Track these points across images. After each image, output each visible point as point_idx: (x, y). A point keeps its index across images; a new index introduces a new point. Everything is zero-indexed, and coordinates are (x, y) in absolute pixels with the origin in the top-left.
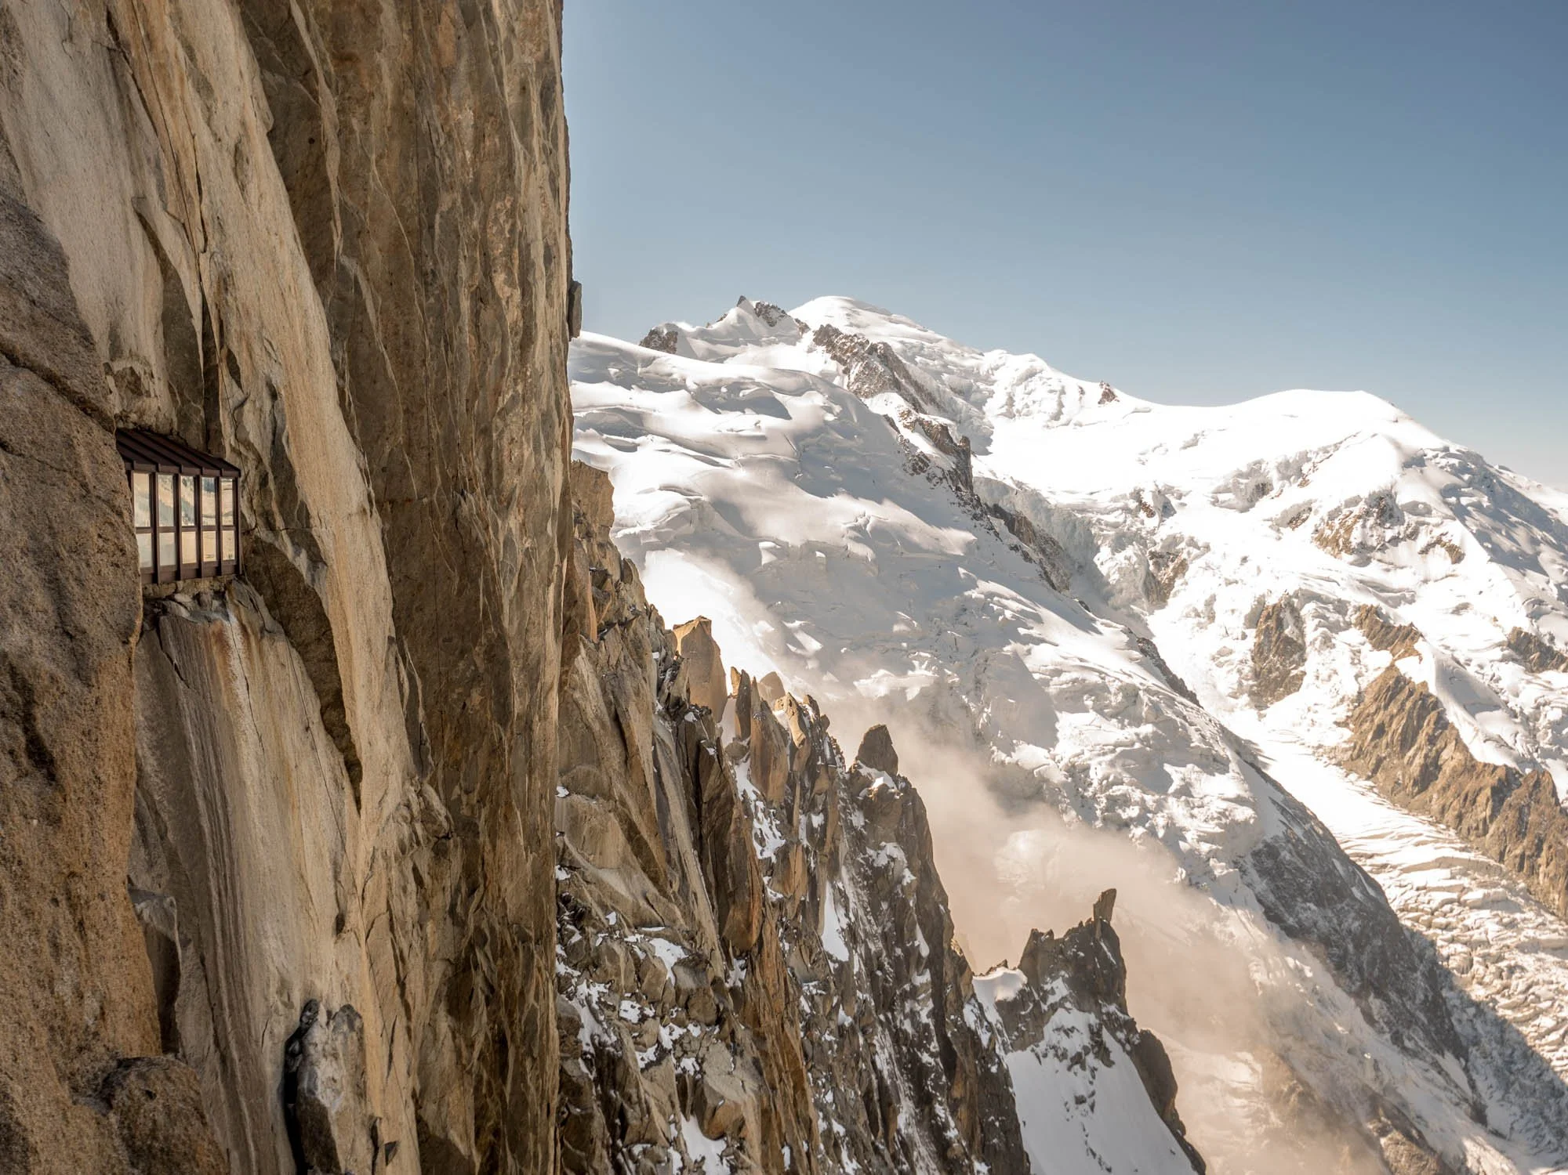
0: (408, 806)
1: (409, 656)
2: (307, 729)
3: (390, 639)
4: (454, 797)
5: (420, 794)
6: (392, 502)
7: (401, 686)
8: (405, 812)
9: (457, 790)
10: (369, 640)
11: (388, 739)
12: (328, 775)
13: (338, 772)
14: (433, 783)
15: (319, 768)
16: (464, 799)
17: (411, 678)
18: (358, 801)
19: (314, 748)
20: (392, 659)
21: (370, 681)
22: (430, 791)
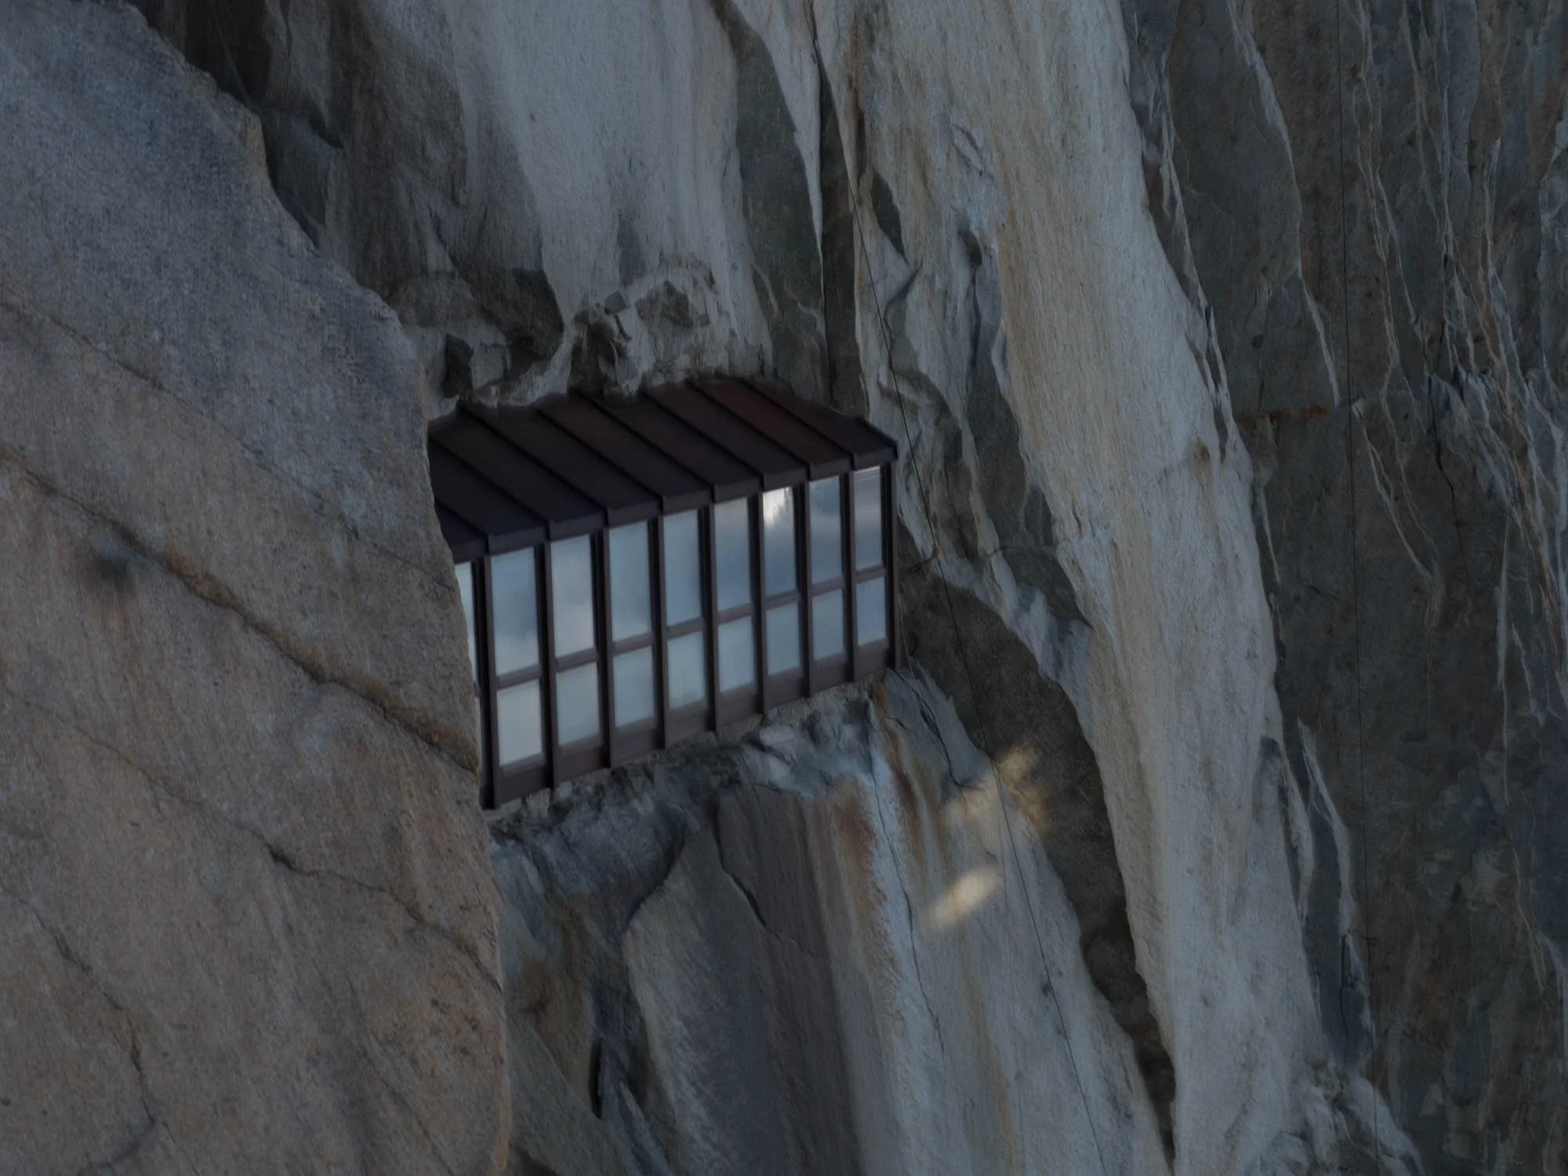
0: (1305, 1136)
1: (1318, 775)
2: (1047, 989)
3: (1269, 747)
4: (1429, 1109)
5: (1339, 1103)
6: (1276, 417)
7: (1293, 852)
8: (1296, 1151)
9: (1435, 1095)
10: (1207, 766)
11: (1255, 985)
12: (1094, 1088)
13: (1120, 1084)
14: (1376, 1074)
15: (1073, 1075)
16: (1454, 1116)
17: (1322, 831)
18: (1168, 1141)
19: (1062, 1032)
20: (1270, 795)
21: (1207, 859)
22: (1365, 1092)
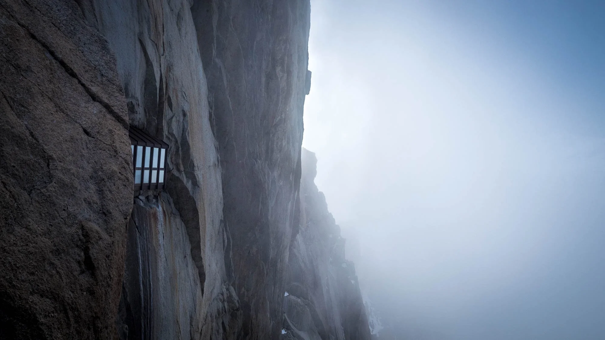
0: (222, 294)
1: (228, 228)
2: (185, 257)
3: (221, 220)
4: (242, 292)
5: (228, 289)
7: (224, 241)
8: (221, 297)
9: (243, 289)
10: (213, 221)
11: (217, 264)
12: (192, 278)
13: (196, 278)
14: (233, 285)
15: (188, 275)
16: (246, 293)
17: (228, 239)
18: (203, 291)
19: (187, 266)
20: (221, 230)
21: (211, 239)
22: (232, 289)
